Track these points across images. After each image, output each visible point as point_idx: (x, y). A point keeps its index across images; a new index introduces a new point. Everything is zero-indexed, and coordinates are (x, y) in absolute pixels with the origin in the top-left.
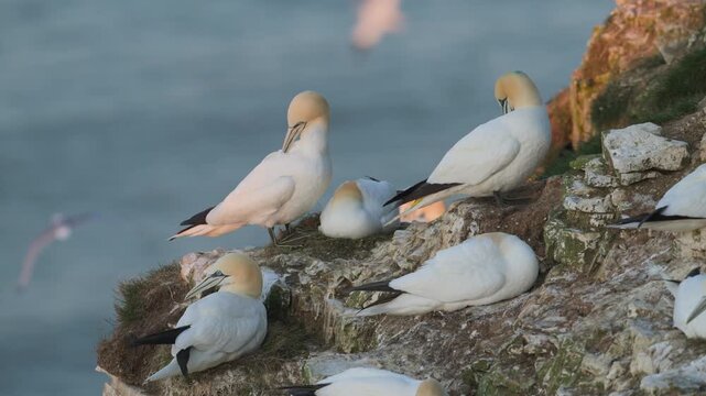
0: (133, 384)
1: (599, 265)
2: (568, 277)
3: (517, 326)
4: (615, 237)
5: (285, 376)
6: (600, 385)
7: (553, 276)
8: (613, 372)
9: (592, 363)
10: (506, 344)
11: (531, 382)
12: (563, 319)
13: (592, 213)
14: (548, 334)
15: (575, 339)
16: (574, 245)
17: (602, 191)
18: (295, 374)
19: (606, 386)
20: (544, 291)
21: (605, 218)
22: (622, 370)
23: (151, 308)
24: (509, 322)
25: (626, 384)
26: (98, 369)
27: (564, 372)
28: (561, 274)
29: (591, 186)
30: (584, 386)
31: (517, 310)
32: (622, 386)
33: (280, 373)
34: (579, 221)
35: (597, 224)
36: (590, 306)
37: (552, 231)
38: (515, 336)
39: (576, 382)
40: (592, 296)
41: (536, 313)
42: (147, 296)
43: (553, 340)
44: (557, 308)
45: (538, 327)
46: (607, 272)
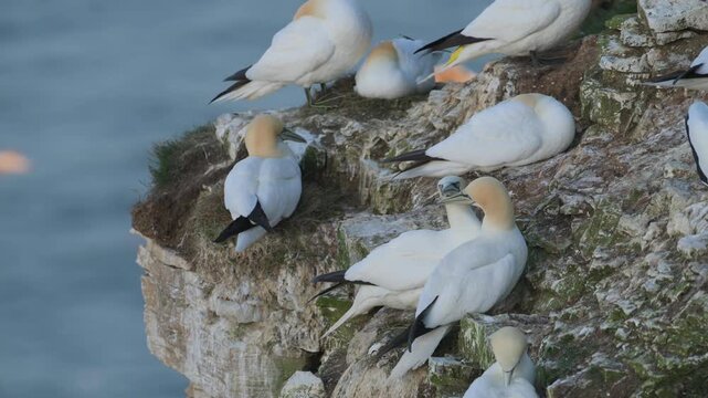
0: (168, 246)
1: (636, 124)
2: (604, 137)
3: (553, 186)
4: (651, 97)
5: (321, 238)
6: (637, 246)
7: (589, 136)
8: (650, 232)
9: (628, 223)
10: (543, 205)
11: (568, 243)
12: (600, 179)
13: (628, 73)
14: (584, 194)
15: (611, 199)
16: (610, 104)
17: (639, 51)
18: (330, 235)
19: (643, 248)
20: (580, 152)
21: (641, 78)
22: (658, 231)
23: (185, 171)
24: (545, 183)
25: (662, 245)
26: (133, 231)
27: (601, 233)
28: (597, 134)
29: (627, 45)
30: (621, 247)
31: (553, 170)
32: (658, 247)
33: (316, 235)
34: (615, 80)
35: (633, 83)
36: (626, 166)
37: (588, 91)
38: (550, 197)
39: (613, 243)
40: (628, 157)
41: (573, 173)
42: (182, 158)
43: (589, 201)
44: (594, 168)
45: (574, 187)
46: (643, 133)
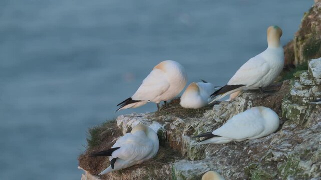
0: (95, 174)
1: (307, 120)
2: (293, 126)
3: (269, 148)
4: (314, 108)
5: (164, 171)
6: (307, 175)
7: (286, 126)
8: (312, 169)
9: (303, 165)
10: (264, 156)
11: (276, 174)
12: (290, 145)
13: (303, 97)
14: (283, 152)
15: (295, 154)
16: (295, 111)
17: (308, 87)
18: (168, 170)
19: (309, 175)
20: (282, 133)
21: (309, 99)
22: (316, 168)
23: (103, 140)
24: (266, 146)
25: (318, 174)
26: (79, 167)
27: (291, 169)
28: (289, 125)
29: (303, 84)
30: (299, 175)
31: (269, 141)
32: (316, 175)
33: (162, 170)
34: (297, 100)
35: (305, 102)
36: (302, 139)
37: (285, 105)
38: (268, 153)
39: (296, 173)
40: (303, 135)
41: (278, 142)
42: (101, 135)
43: (285, 155)
44: (288, 140)
45: (279, 148)
46: (310, 124)
